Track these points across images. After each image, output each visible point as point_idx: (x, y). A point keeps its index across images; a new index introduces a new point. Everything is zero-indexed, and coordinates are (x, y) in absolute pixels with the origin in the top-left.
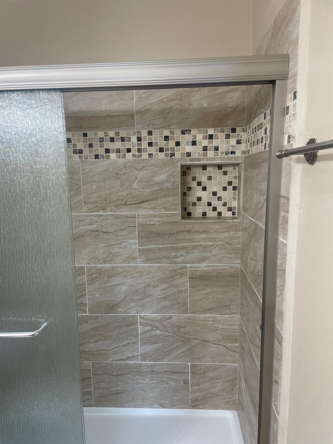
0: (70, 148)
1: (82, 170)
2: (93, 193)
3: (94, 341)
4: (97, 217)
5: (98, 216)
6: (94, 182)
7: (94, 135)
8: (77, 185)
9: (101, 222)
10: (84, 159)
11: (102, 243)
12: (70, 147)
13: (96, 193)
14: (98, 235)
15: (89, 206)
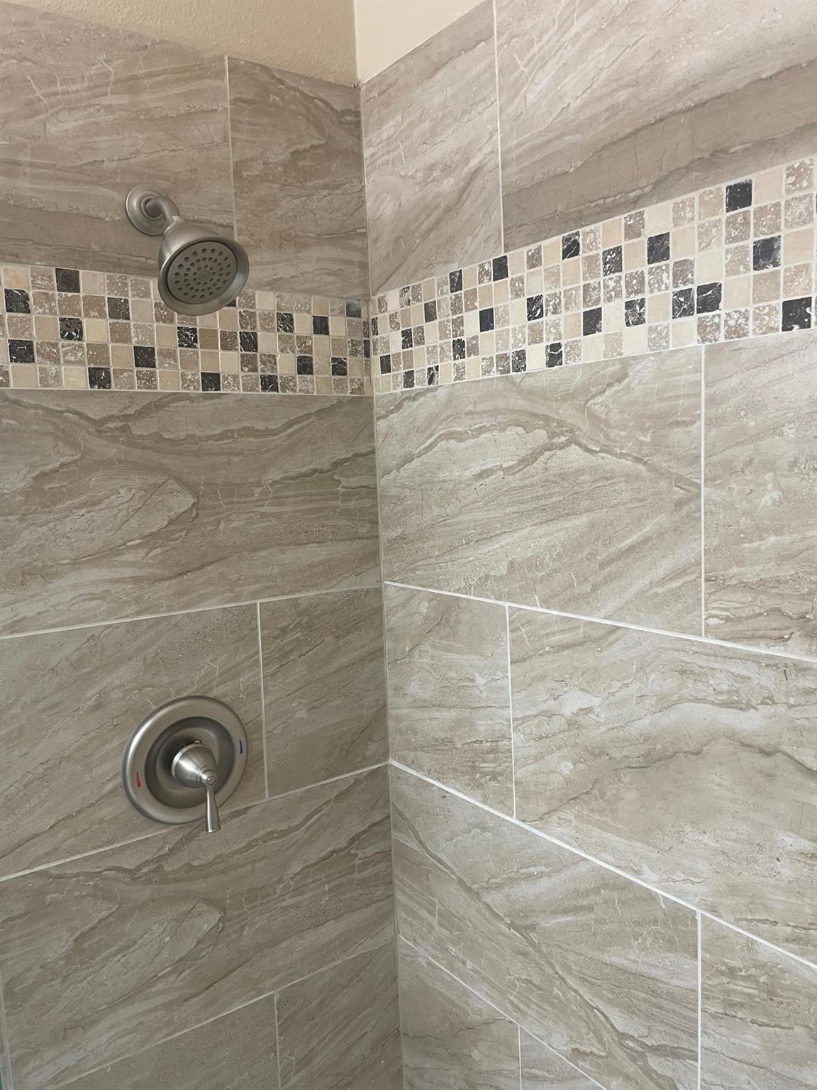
0: (659, 290)
1: (711, 401)
2: (760, 531)
4: (770, 672)
5: (776, 665)
6: (770, 466)
7: (792, 179)
8: (680, 481)
9: (791, 706)
10: (722, 339)
13: (778, 532)
14: (770, 776)
15: (734, 600)
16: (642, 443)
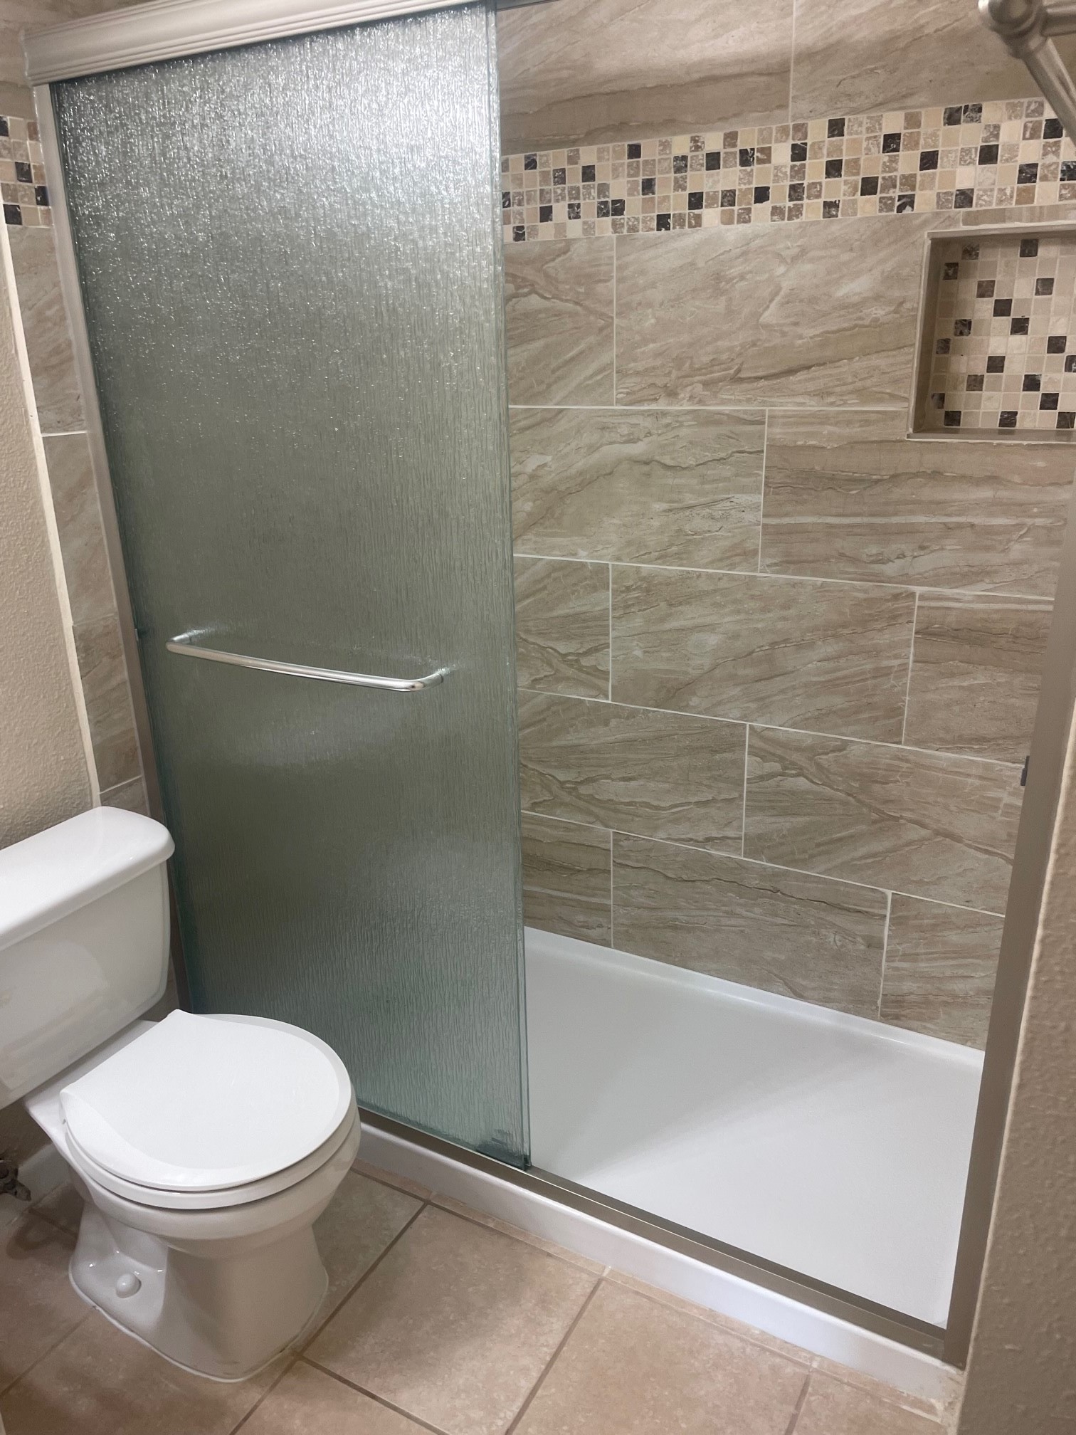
0: (589, 198)
1: (620, 268)
2: (645, 341)
3: (621, 776)
4: (649, 419)
5: (652, 414)
6: (650, 305)
7: (661, 148)
8: (602, 315)
9: (659, 435)
10: (625, 232)
11: (661, 500)
12: (590, 194)
13: (654, 341)
14: (648, 475)
15: (631, 382)
16: (579, 293)
